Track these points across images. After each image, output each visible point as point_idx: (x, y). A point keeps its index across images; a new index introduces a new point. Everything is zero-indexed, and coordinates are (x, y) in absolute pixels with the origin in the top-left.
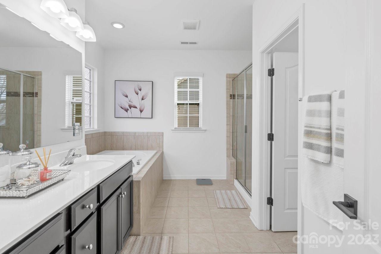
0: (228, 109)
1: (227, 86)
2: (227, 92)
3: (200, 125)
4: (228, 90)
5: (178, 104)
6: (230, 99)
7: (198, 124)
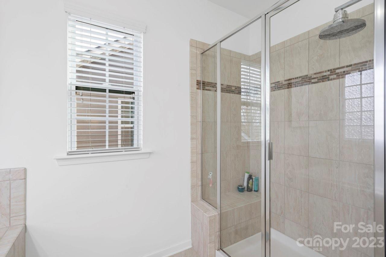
0: (193, 107)
1: (191, 62)
2: (192, 74)
3: (135, 142)
4: (194, 72)
5: (77, 88)
6: (197, 89)
7: (132, 140)
